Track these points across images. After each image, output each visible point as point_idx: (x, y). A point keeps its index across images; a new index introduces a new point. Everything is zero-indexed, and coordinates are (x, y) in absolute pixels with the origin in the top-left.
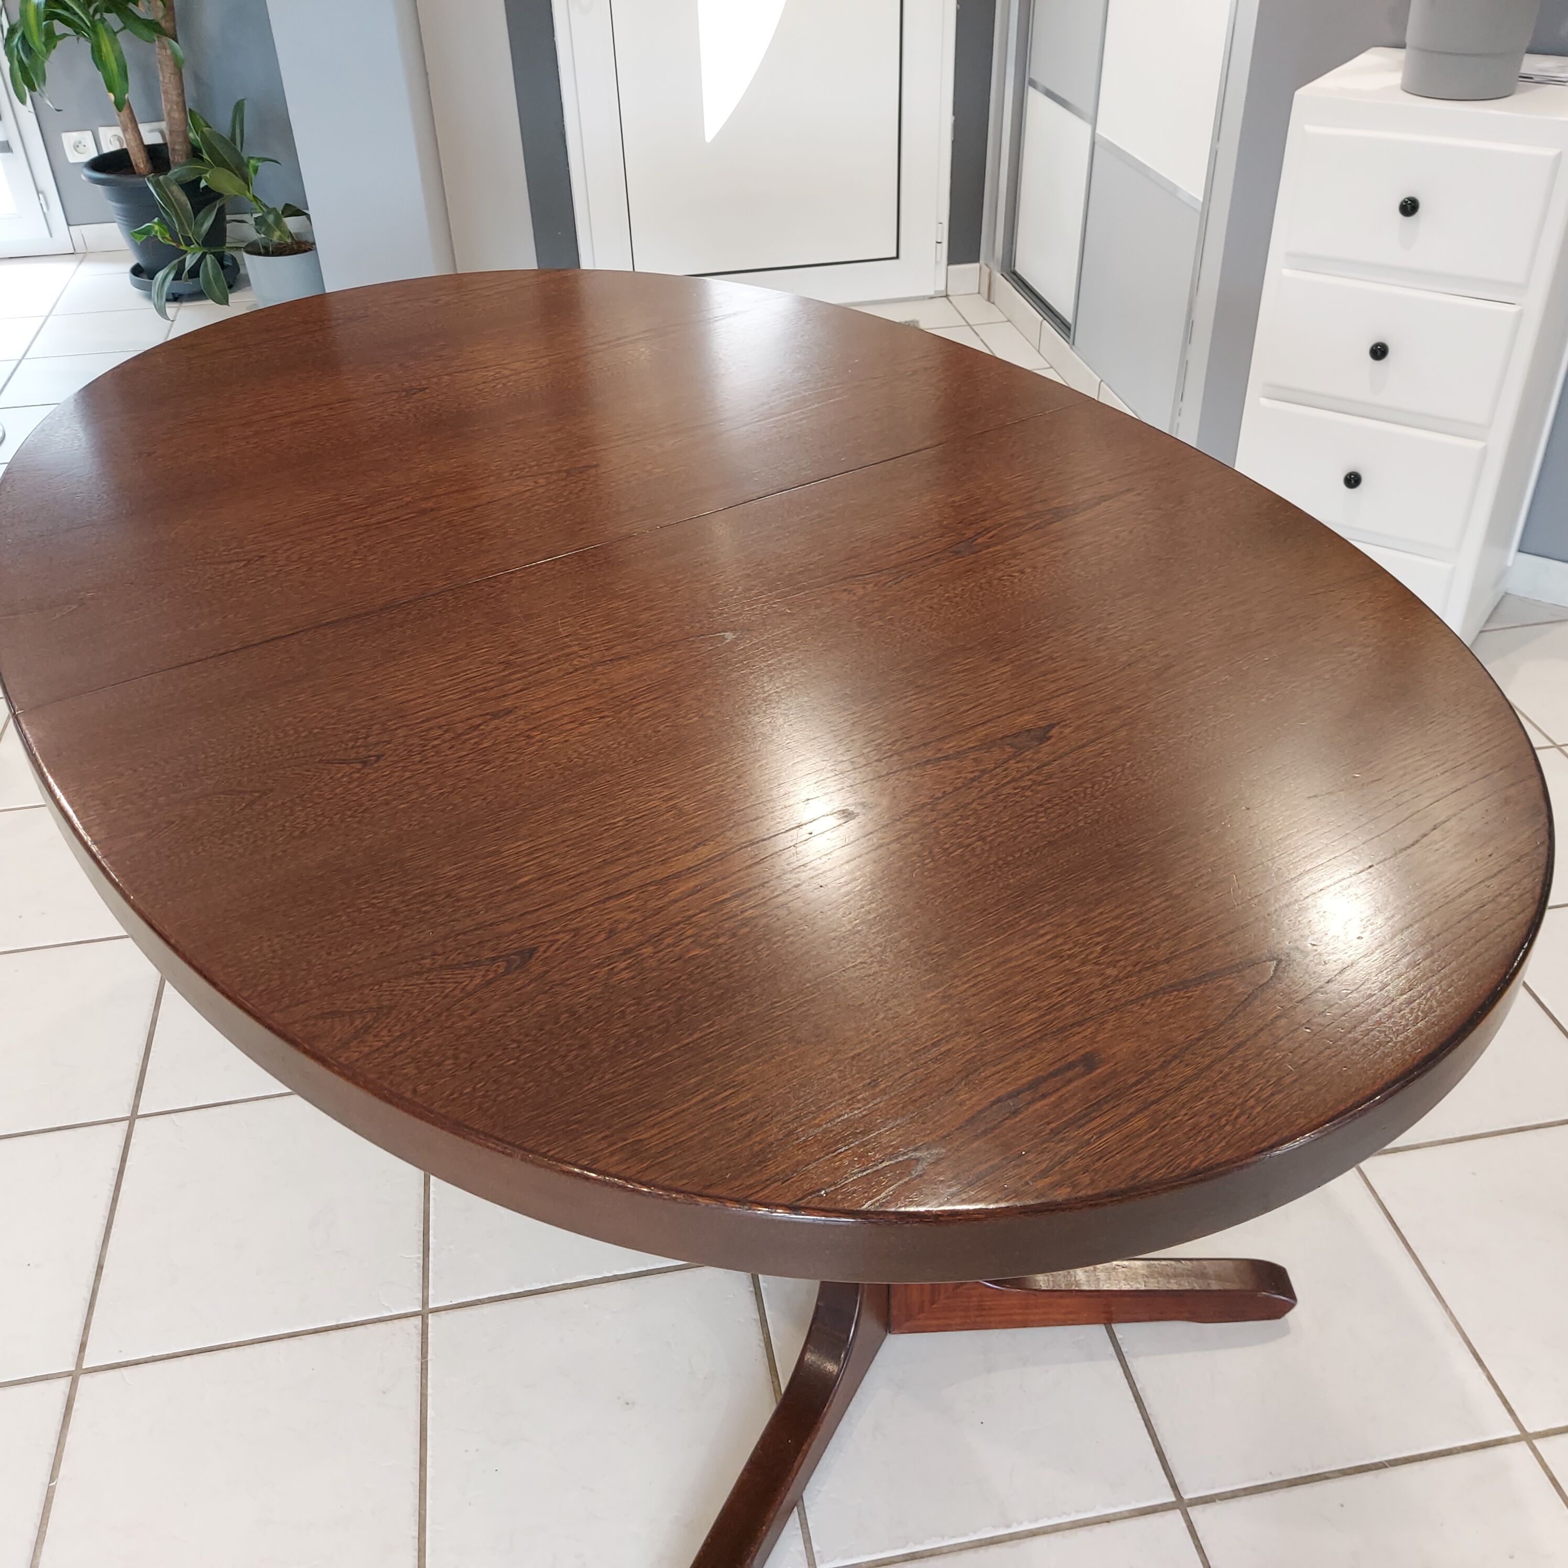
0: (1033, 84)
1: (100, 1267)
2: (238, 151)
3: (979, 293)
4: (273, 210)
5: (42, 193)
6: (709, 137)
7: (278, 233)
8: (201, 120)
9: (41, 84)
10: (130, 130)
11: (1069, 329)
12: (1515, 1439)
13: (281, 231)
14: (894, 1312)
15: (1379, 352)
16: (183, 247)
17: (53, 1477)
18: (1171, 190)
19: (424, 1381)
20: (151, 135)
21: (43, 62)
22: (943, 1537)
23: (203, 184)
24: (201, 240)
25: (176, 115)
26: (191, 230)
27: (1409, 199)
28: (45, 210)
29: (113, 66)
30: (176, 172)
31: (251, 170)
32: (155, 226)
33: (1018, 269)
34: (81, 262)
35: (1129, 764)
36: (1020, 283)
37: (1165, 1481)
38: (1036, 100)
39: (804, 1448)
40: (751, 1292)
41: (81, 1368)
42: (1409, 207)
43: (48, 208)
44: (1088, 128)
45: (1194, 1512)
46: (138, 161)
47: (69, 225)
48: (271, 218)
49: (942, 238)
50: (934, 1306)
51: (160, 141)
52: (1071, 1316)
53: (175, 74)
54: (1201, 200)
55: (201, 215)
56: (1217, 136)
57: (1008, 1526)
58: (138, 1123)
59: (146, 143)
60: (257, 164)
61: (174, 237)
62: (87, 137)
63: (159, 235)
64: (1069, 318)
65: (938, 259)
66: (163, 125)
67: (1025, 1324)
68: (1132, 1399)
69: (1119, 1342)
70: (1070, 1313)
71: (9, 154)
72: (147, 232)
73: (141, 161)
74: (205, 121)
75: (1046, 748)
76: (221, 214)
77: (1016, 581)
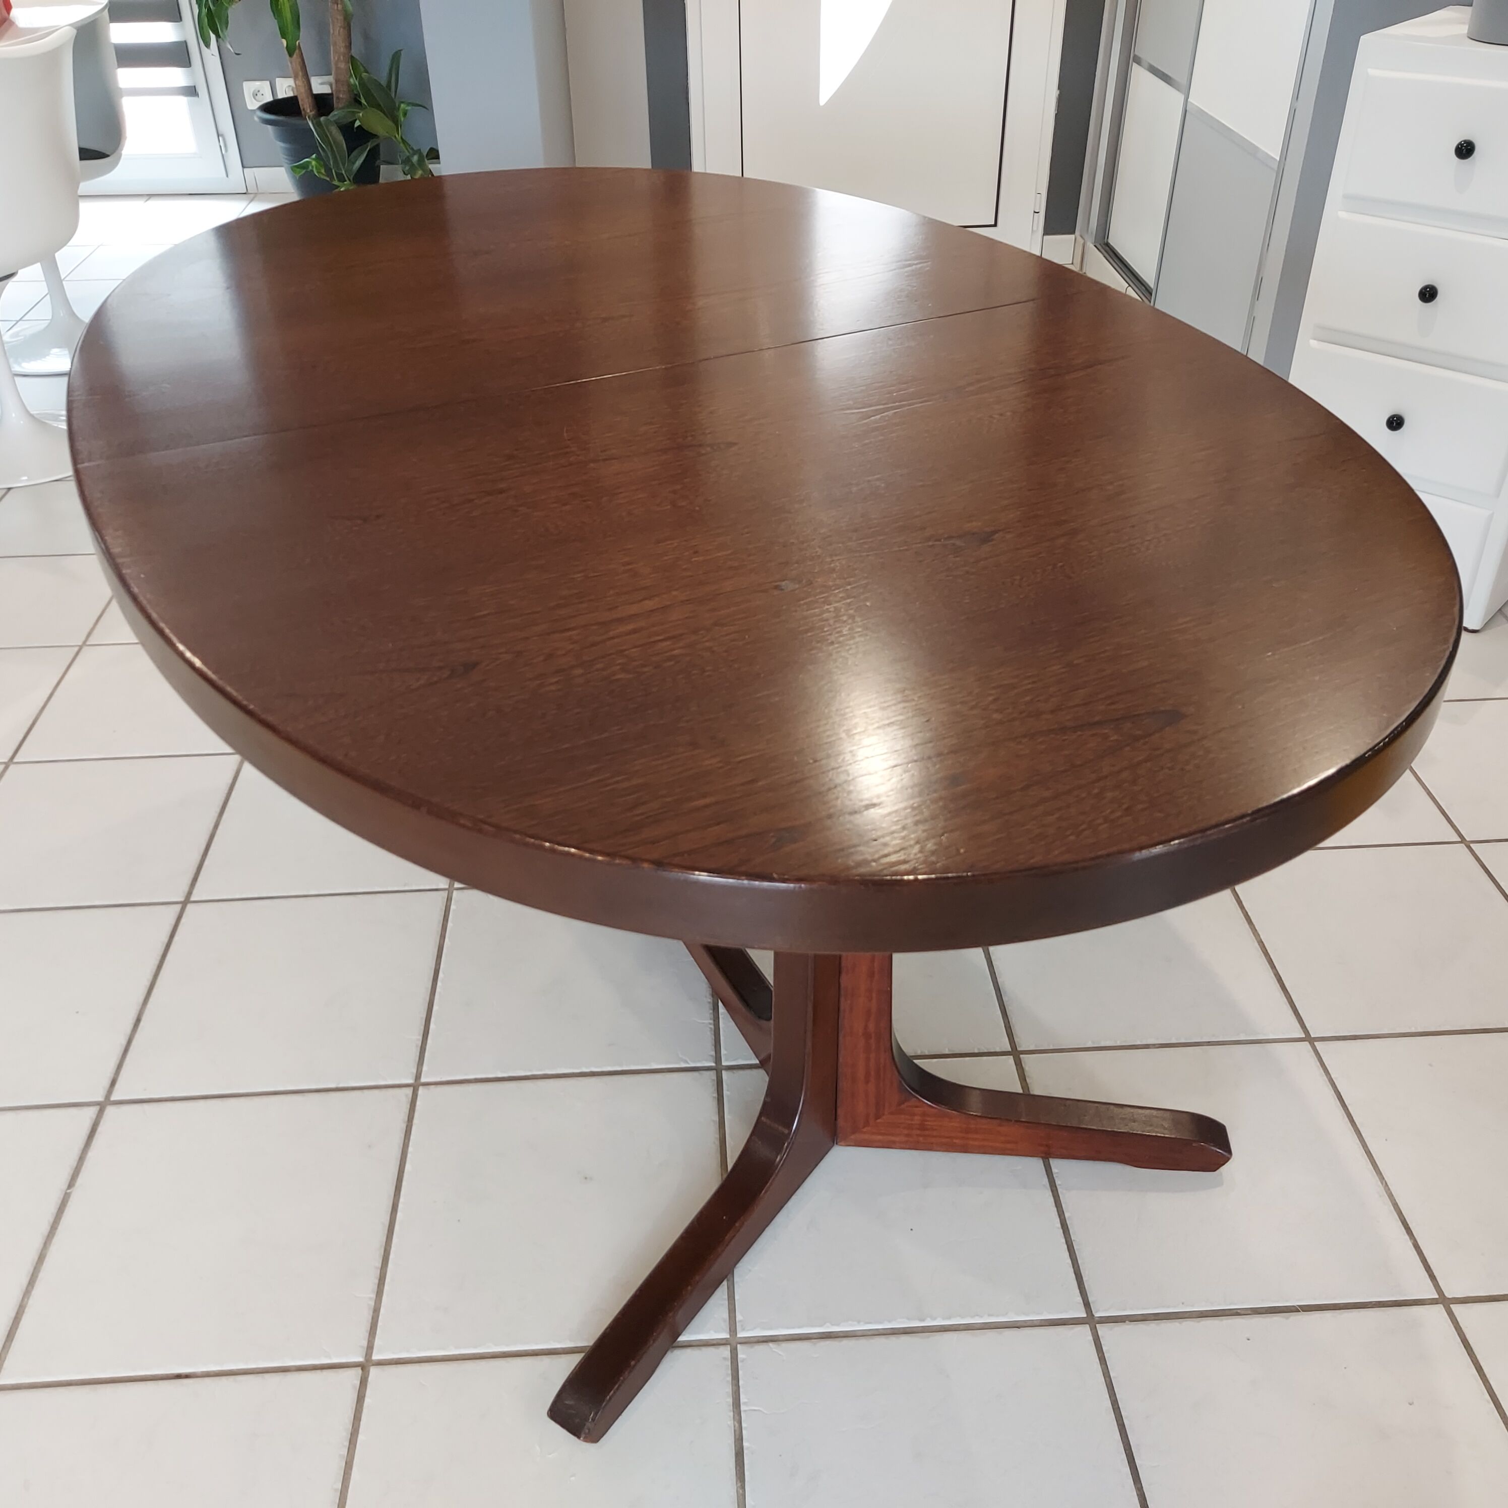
0: (1138, 61)
1: (138, 1020)
2: (392, 97)
3: (1072, 264)
4: (419, 152)
5: (222, 135)
6: (823, 100)
7: (420, 172)
8: (361, 67)
9: (224, 27)
10: (300, 78)
11: (1151, 294)
12: (1433, 1302)
13: (423, 170)
14: (841, 1122)
15: (1428, 294)
16: (336, 183)
17: (71, 1184)
18: (1252, 151)
19: (406, 1141)
20: (320, 86)
21: (227, 9)
22: (859, 1322)
23: (357, 124)
24: (352, 176)
25: (342, 65)
26: (344, 168)
27: (1465, 141)
28: (223, 152)
29: (287, 14)
30: (335, 115)
31: (401, 115)
32: (312, 161)
33: (1111, 241)
34: (251, 201)
35: (1060, 564)
36: (1111, 253)
37: (1080, 1299)
38: (1140, 76)
39: (737, 1225)
40: (714, 1097)
41: (109, 1100)
42: (1465, 150)
43: (226, 151)
44: (1181, 97)
45: (1102, 1329)
46: (305, 107)
47: (243, 167)
48: (415, 158)
49: (1040, 208)
50: (878, 1121)
51: (329, 91)
52: (1009, 1146)
53: (344, 28)
54: (1278, 159)
55: (355, 153)
56: (1296, 96)
57: (923, 1320)
58: (190, 907)
59: (315, 92)
60: (407, 108)
61: (328, 171)
62: (265, 86)
63: (314, 169)
64: (1151, 283)
65: (1035, 228)
66: (331, 78)
67: (965, 1149)
68: (1059, 1225)
69: (1054, 1176)
70: (1009, 1142)
71: (195, 99)
72: (304, 167)
73: (308, 106)
74: (364, 67)
75: (986, 548)
76: (374, 154)
77: (995, 421)
